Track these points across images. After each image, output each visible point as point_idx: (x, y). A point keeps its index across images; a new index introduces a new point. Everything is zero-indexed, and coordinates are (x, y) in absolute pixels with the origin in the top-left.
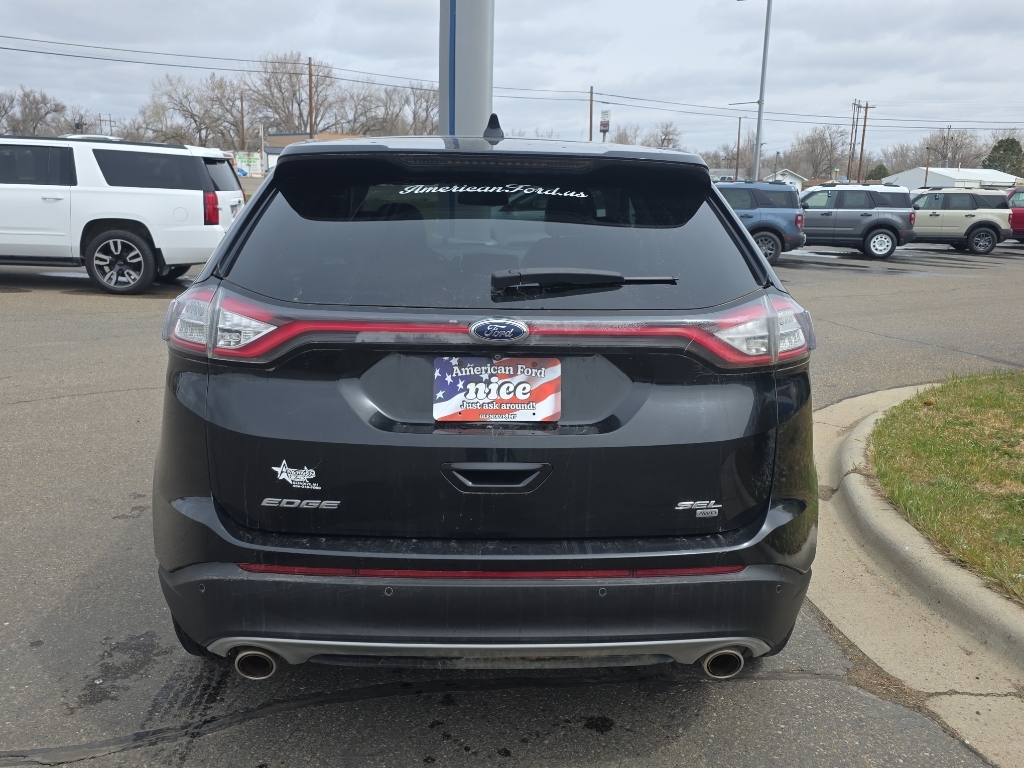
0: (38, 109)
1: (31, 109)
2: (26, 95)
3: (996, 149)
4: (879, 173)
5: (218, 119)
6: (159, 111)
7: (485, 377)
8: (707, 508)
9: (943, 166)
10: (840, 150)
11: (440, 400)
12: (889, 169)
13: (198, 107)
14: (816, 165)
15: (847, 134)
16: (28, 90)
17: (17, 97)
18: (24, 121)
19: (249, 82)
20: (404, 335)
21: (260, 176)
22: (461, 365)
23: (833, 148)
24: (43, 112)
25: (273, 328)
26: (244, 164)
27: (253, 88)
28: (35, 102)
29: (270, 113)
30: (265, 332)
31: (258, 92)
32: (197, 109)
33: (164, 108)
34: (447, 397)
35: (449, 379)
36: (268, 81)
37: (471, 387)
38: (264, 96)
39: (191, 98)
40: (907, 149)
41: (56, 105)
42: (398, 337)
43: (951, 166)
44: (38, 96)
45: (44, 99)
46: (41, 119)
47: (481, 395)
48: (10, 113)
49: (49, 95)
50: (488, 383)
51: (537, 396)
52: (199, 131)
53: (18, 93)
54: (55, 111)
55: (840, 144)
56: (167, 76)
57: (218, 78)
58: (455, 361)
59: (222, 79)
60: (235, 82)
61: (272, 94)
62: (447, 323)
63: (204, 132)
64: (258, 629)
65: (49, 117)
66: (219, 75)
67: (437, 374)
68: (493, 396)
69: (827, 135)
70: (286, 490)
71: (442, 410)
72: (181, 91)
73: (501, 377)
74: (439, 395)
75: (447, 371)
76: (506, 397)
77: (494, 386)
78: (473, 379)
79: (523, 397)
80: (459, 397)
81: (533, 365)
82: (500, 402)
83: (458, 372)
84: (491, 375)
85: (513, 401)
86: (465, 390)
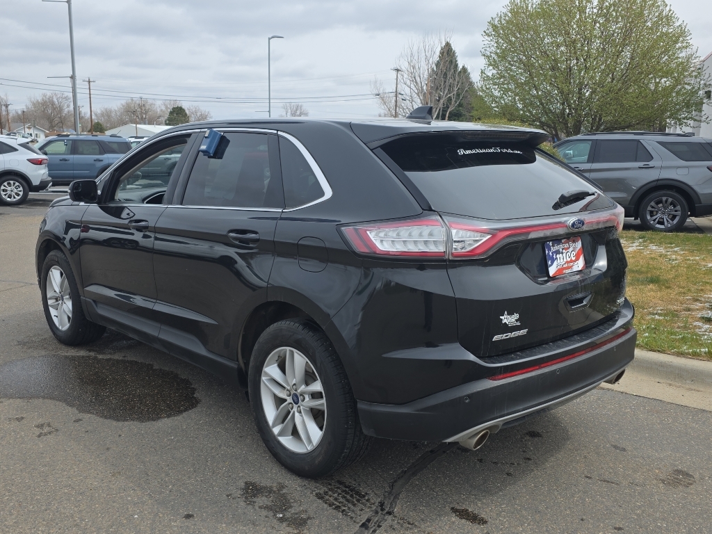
3: (171, 113)
4: (98, 128)
7: (561, 250)
9: (145, 124)
10: (66, 111)
11: (551, 265)
12: (104, 125)
14: (50, 120)
15: (69, 99)
22: (553, 245)
23: (61, 110)
25: (489, 236)
30: (485, 239)
35: (551, 254)
37: (558, 256)
40: (111, 111)
43: (149, 124)
47: (562, 260)
50: (562, 253)
51: (577, 259)
55: (66, 105)
64: (503, 413)
67: (547, 252)
68: (565, 260)
69: (55, 100)
70: (507, 329)
71: (552, 271)
73: (566, 249)
74: (550, 263)
75: (550, 250)
76: (569, 260)
77: (564, 254)
78: (558, 252)
79: (574, 259)
80: (555, 262)
81: (574, 242)
82: (567, 262)
83: (553, 249)
84: (563, 249)
85: (571, 261)
86: (557, 258)
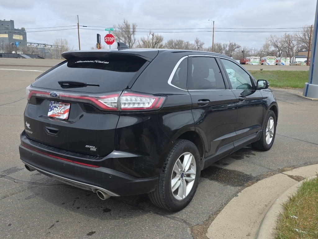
0: (233, 47)
1: (231, 47)
2: (230, 44)
5: (286, 47)
6: (267, 46)
7: (57, 107)
8: (93, 149)
11: (50, 111)
13: (279, 44)
16: (231, 42)
17: (228, 45)
18: (229, 51)
19: (298, 35)
20: (42, 95)
21: (289, 65)
22: (54, 103)
24: (234, 48)
25: (30, 92)
26: (284, 61)
27: (299, 37)
28: (233, 46)
29: (304, 44)
31: (300, 38)
32: (279, 45)
33: (269, 45)
34: (51, 111)
35: (52, 106)
36: (305, 34)
37: (55, 109)
38: (303, 39)
39: (278, 41)
41: (238, 46)
42: (41, 95)
44: (233, 44)
45: (235, 45)
46: (234, 50)
47: (56, 111)
48: (226, 49)
49: (236, 43)
50: (57, 108)
51: (64, 113)
52: (279, 51)
53: (228, 43)
54: (238, 48)
56: (271, 35)
57: (287, 34)
58: (53, 102)
59: (288, 35)
60: (293, 35)
61: (305, 38)
62: (47, 92)
63: (280, 52)
65: (236, 50)
66: (287, 33)
67: (50, 105)
68: (58, 112)
71: (50, 114)
72: (275, 40)
73: (60, 107)
74: (50, 110)
75: (52, 104)
76: (60, 112)
77: (58, 109)
78: (55, 107)
79: (62, 112)
80: (53, 111)
81: (66, 105)
82: (59, 113)
83: (53, 105)
84: (58, 106)
85: (61, 113)
86: (54, 109)
